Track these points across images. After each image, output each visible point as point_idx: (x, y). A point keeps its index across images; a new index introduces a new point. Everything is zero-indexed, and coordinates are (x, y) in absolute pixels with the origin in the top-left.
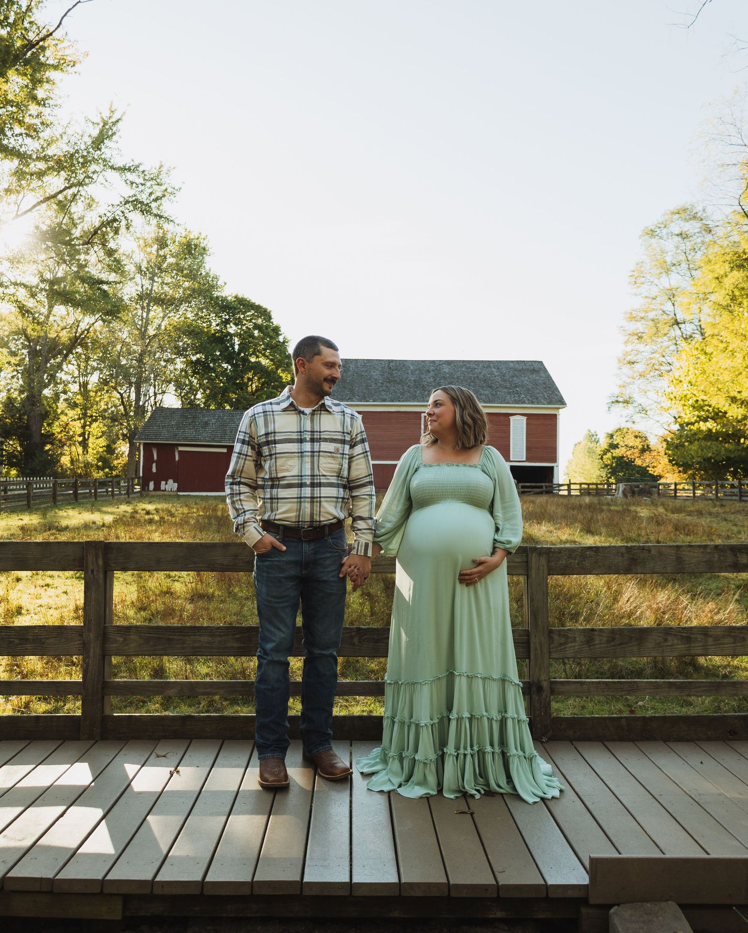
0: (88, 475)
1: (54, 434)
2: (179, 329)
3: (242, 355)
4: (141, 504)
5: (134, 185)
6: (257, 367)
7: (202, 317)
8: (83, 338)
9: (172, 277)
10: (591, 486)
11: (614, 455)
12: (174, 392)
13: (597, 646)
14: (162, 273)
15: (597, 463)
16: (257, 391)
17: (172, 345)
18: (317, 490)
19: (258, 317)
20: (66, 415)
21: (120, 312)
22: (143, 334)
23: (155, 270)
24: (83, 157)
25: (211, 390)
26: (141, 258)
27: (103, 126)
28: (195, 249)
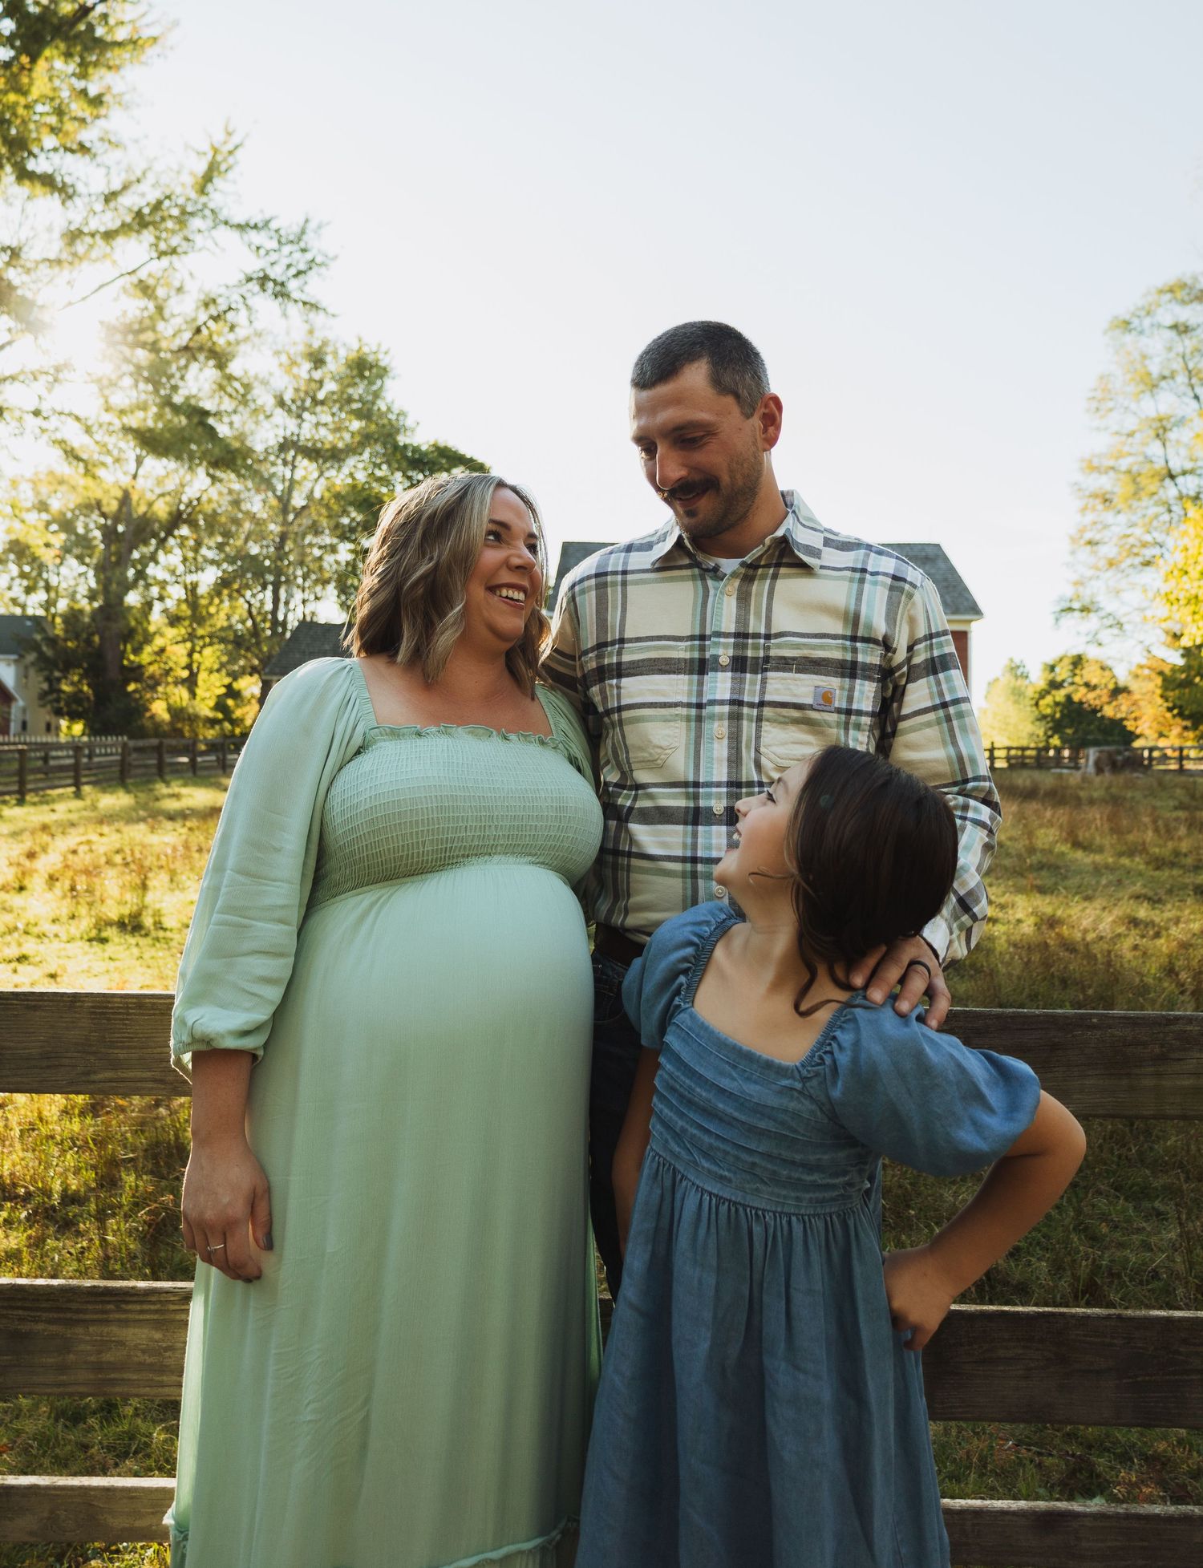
1: (141, 666)
2: (344, 497)
5: (262, 252)
8: (191, 513)
9: (333, 415)
10: (1027, 753)
11: (1058, 699)
12: (335, 599)
14: (317, 406)
15: (1029, 713)
17: (333, 523)
20: (162, 635)
22: (285, 506)
23: (303, 404)
24: (178, 206)
26: (283, 383)
27: (213, 158)
28: (371, 369)
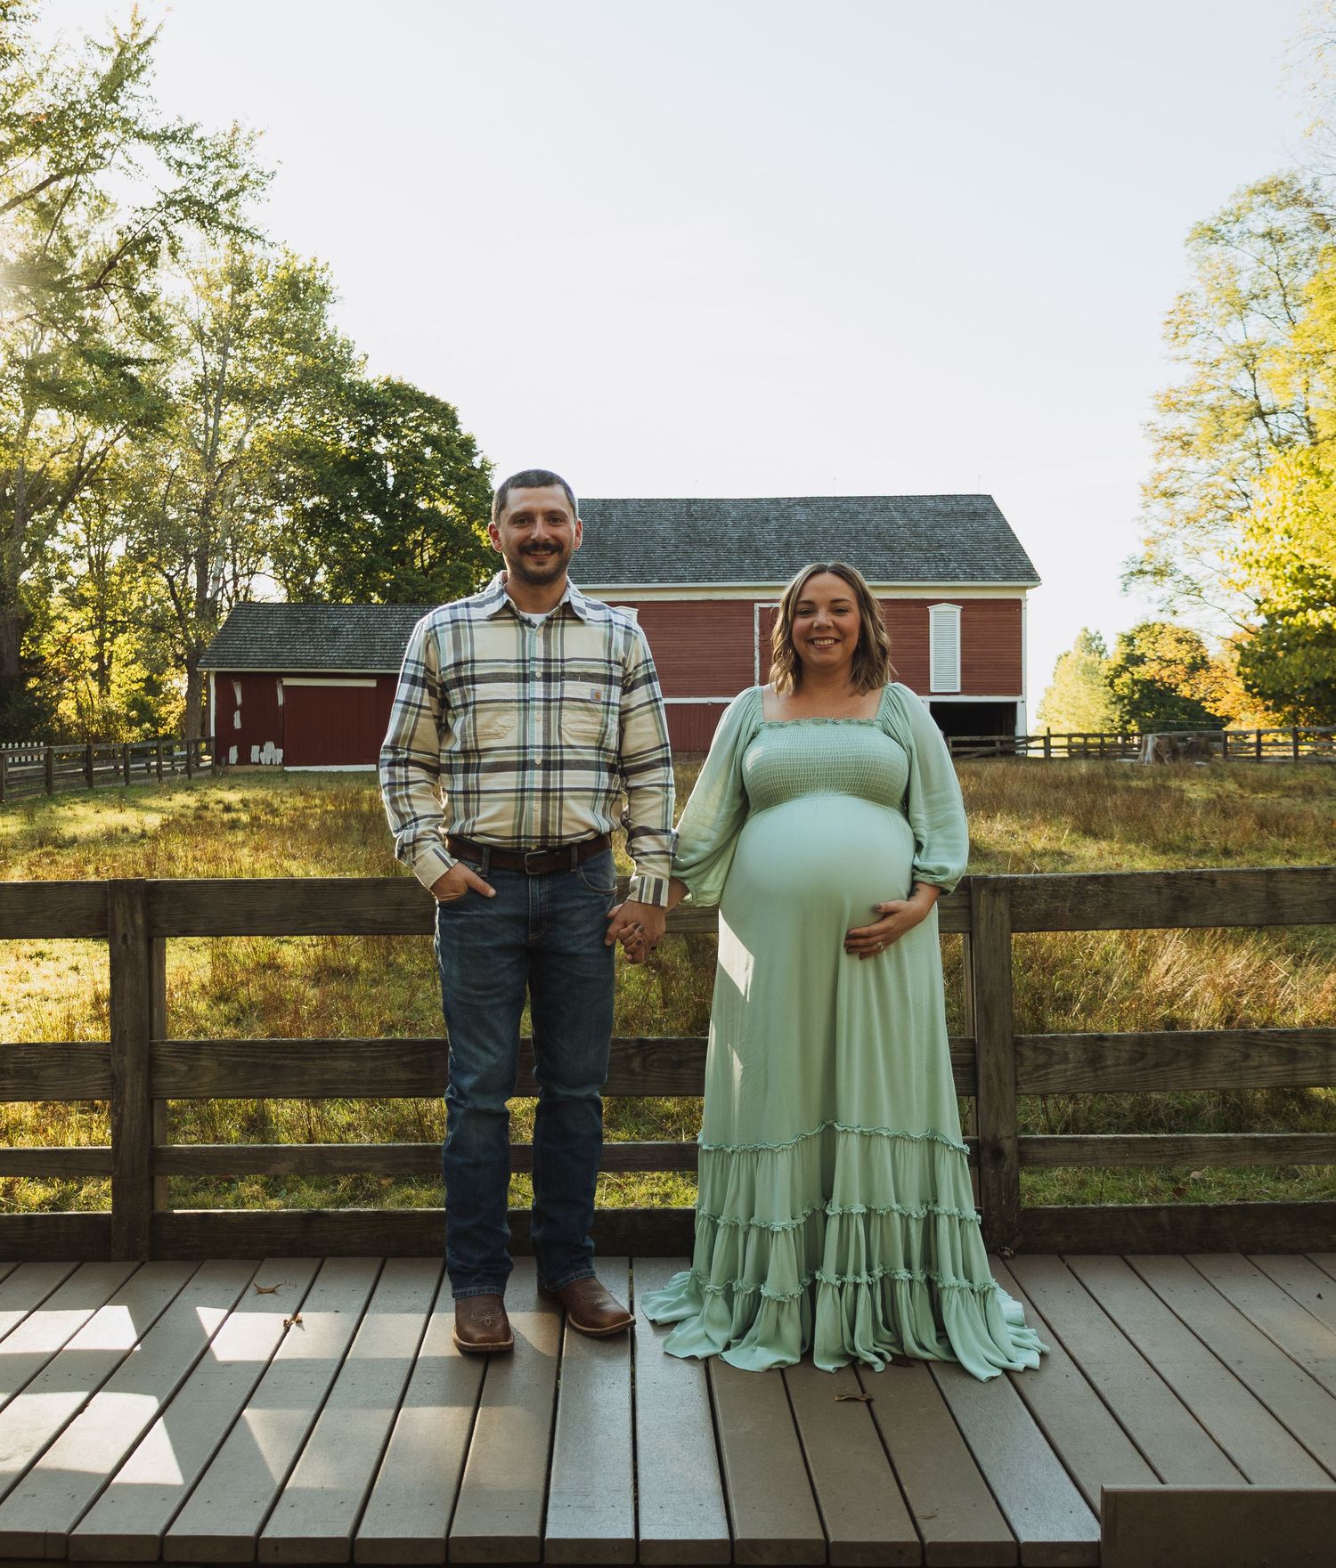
0: (110, 735)
1: (44, 658)
2: (279, 449)
3: (403, 495)
4: (214, 790)
5: (184, 167)
6: (432, 521)
7: (322, 424)
8: (95, 471)
9: (262, 347)
10: (1090, 741)
11: (1136, 677)
12: (271, 572)
13: (1110, 1070)
14: (242, 339)
15: (1102, 695)
16: (431, 565)
17: (267, 479)
18: (555, 775)
19: (432, 420)
20: (66, 620)
21: (162, 420)
22: (209, 461)
23: (228, 334)
24: (83, 115)
25: (344, 567)
26: (201, 310)
27: (120, 54)
28: (305, 291)
